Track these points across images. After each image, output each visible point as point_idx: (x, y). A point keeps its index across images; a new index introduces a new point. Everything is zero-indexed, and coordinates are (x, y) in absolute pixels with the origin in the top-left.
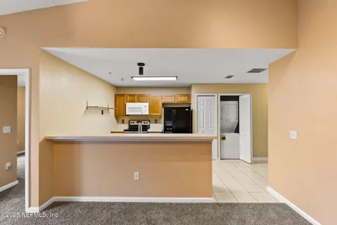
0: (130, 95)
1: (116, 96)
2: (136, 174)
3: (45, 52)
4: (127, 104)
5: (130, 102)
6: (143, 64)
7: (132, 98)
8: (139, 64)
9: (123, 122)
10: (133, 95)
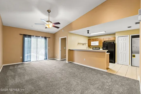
0: (92, 39)
1: (88, 40)
2: (85, 59)
3: (69, 33)
4: (91, 42)
5: (93, 41)
6: (89, 31)
7: (93, 40)
8: (88, 31)
9: (91, 48)
10: (93, 39)
